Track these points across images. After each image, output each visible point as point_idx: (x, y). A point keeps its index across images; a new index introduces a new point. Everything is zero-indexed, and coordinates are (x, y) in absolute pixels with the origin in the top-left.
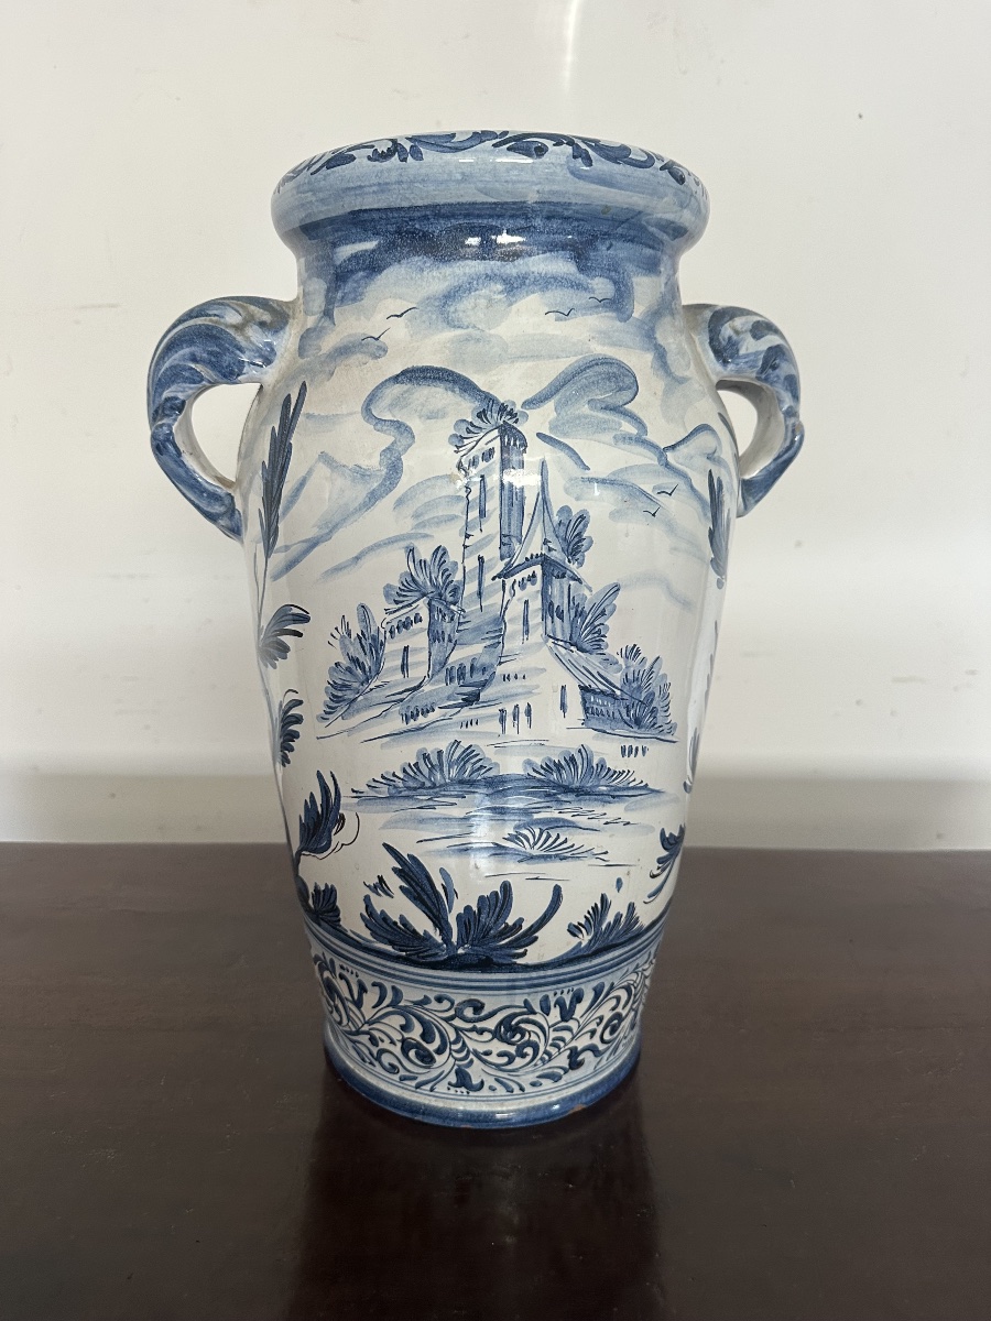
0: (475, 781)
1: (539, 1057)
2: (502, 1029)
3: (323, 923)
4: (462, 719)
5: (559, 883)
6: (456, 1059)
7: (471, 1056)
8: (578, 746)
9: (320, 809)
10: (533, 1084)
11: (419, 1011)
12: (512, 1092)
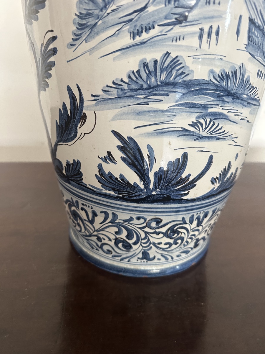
0: (177, 83)
1: (183, 244)
2: (169, 232)
3: (71, 182)
4: (173, 35)
5: (213, 154)
6: (143, 247)
7: (151, 245)
8: (239, 64)
9: (69, 113)
10: (178, 256)
11: (127, 224)
12: (168, 260)
